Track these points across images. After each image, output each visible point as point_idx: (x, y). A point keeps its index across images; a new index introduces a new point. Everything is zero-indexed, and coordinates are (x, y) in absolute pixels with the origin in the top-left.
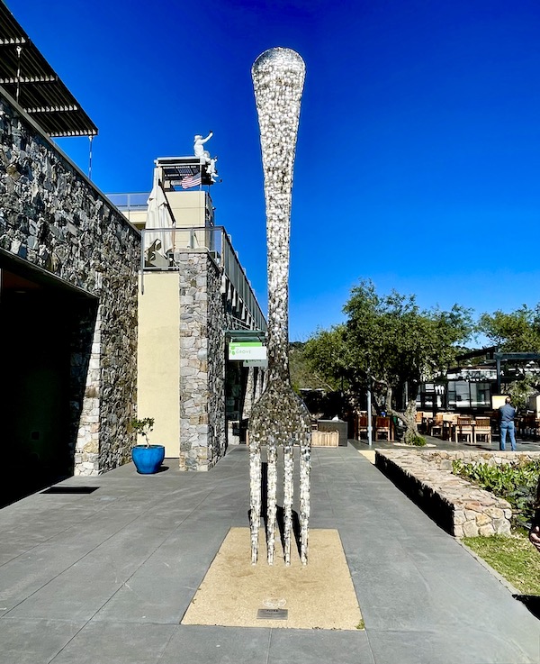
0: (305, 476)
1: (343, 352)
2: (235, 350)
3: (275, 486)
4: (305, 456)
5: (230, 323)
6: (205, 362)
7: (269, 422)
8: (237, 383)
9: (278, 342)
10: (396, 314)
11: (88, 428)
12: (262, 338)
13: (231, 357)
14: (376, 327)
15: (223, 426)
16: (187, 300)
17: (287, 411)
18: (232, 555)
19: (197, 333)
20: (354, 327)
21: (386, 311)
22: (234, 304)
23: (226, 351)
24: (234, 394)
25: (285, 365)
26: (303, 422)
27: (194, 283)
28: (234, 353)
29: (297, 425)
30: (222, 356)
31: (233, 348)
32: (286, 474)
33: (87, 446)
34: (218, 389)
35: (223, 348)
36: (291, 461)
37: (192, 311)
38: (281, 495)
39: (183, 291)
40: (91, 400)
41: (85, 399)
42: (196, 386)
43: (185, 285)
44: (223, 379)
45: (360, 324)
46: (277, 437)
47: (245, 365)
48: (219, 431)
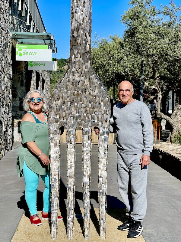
0: (103, 156)
1: (121, 59)
2: (22, 52)
3: (73, 165)
4: (103, 137)
5: (16, 26)
7: (69, 104)
8: (22, 85)
9: (82, 22)
10: (170, 24)
12: (48, 41)
13: (18, 58)
14: (152, 36)
15: (10, 123)
17: (87, 93)
18: (30, 231)
20: (132, 35)
21: (161, 22)
22: (20, 8)
23: (14, 52)
24: (20, 96)
25: (88, 46)
26: (102, 104)
28: (20, 55)
29: (97, 107)
30: (10, 57)
31: (20, 50)
32: (85, 155)
34: (6, 87)
35: (11, 49)
36: (89, 142)
38: (79, 174)
44: (10, 79)
45: (139, 32)
46: (77, 118)
47: (30, 68)
48: (7, 126)
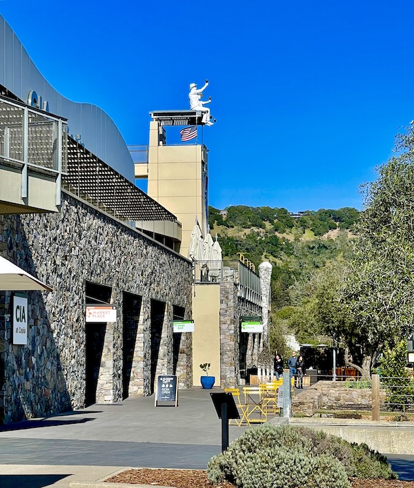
2: (245, 327)
6: (233, 337)
11: (181, 368)
13: (243, 331)
16: (224, 306)
19: (229, 323)
23: (240, 328)
27: (227, 298)
30: (238, 332)
31: (244, 325)
33: (181, 376)
37: (226, 311)
39: (222, 302)
40: (182, 355)
41: (179, 354)
42: (228, 348)
43: (223, 298)
44: (239, 343)
